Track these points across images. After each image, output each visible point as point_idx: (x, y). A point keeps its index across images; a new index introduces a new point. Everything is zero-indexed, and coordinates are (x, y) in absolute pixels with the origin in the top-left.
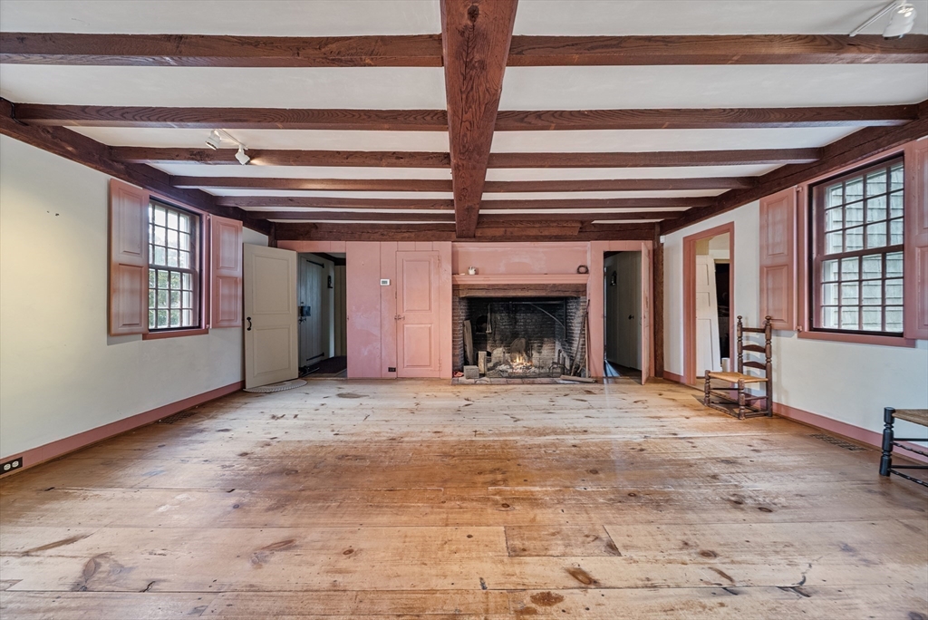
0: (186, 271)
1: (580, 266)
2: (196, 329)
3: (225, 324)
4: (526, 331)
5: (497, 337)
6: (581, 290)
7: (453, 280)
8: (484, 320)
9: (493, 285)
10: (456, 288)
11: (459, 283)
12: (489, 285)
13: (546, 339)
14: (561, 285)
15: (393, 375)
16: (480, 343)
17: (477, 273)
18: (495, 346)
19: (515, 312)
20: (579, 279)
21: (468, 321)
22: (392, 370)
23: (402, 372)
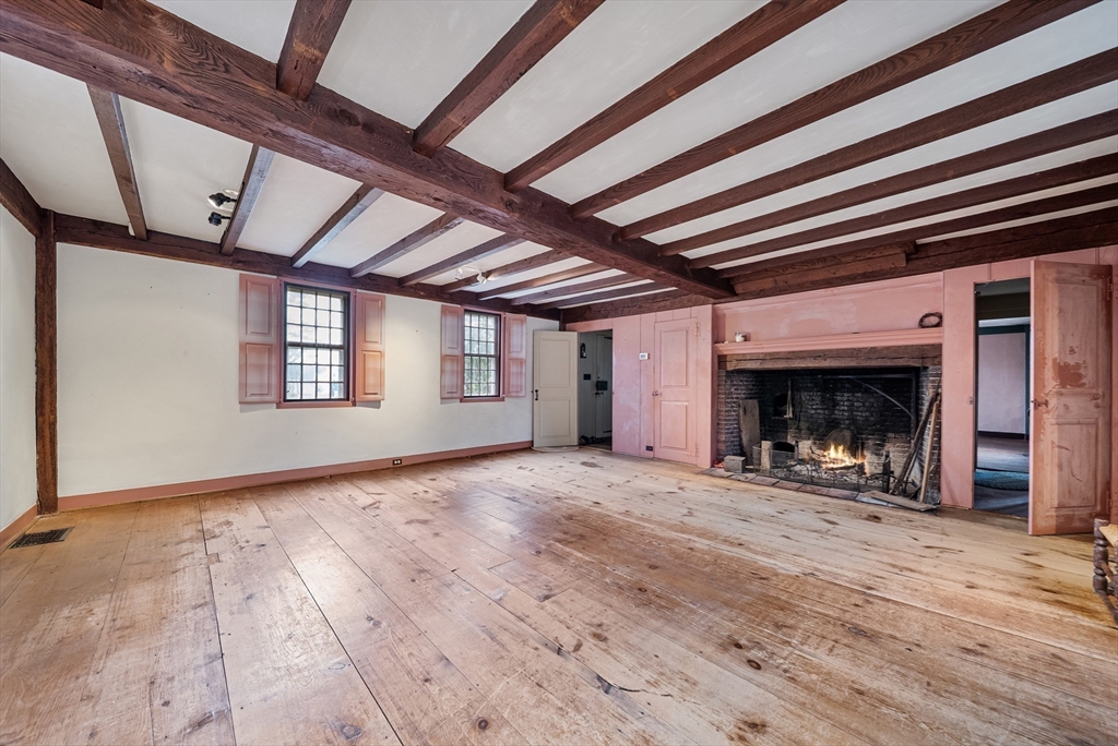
0: (491, 356)
1: (926, 316)
2: (497, 397)
3: (514, 394)
4: (853, 420)
5: (804, 425)
6: (934, 353)
7: (714, 350)
8: (782, 401)
9: (770, 354)
10: (720, 361)
11: (725, 353)
12: (766, 354)
13: (891, 435)
14: (888, 348)
15: (650, 454)
16: (777, 431)
17: (746, 338)
18: (799, 438)
19: (835, 390)
20: (926, 337)
21: (755, 402)
22: (650, 448)
23: (658, 453)
